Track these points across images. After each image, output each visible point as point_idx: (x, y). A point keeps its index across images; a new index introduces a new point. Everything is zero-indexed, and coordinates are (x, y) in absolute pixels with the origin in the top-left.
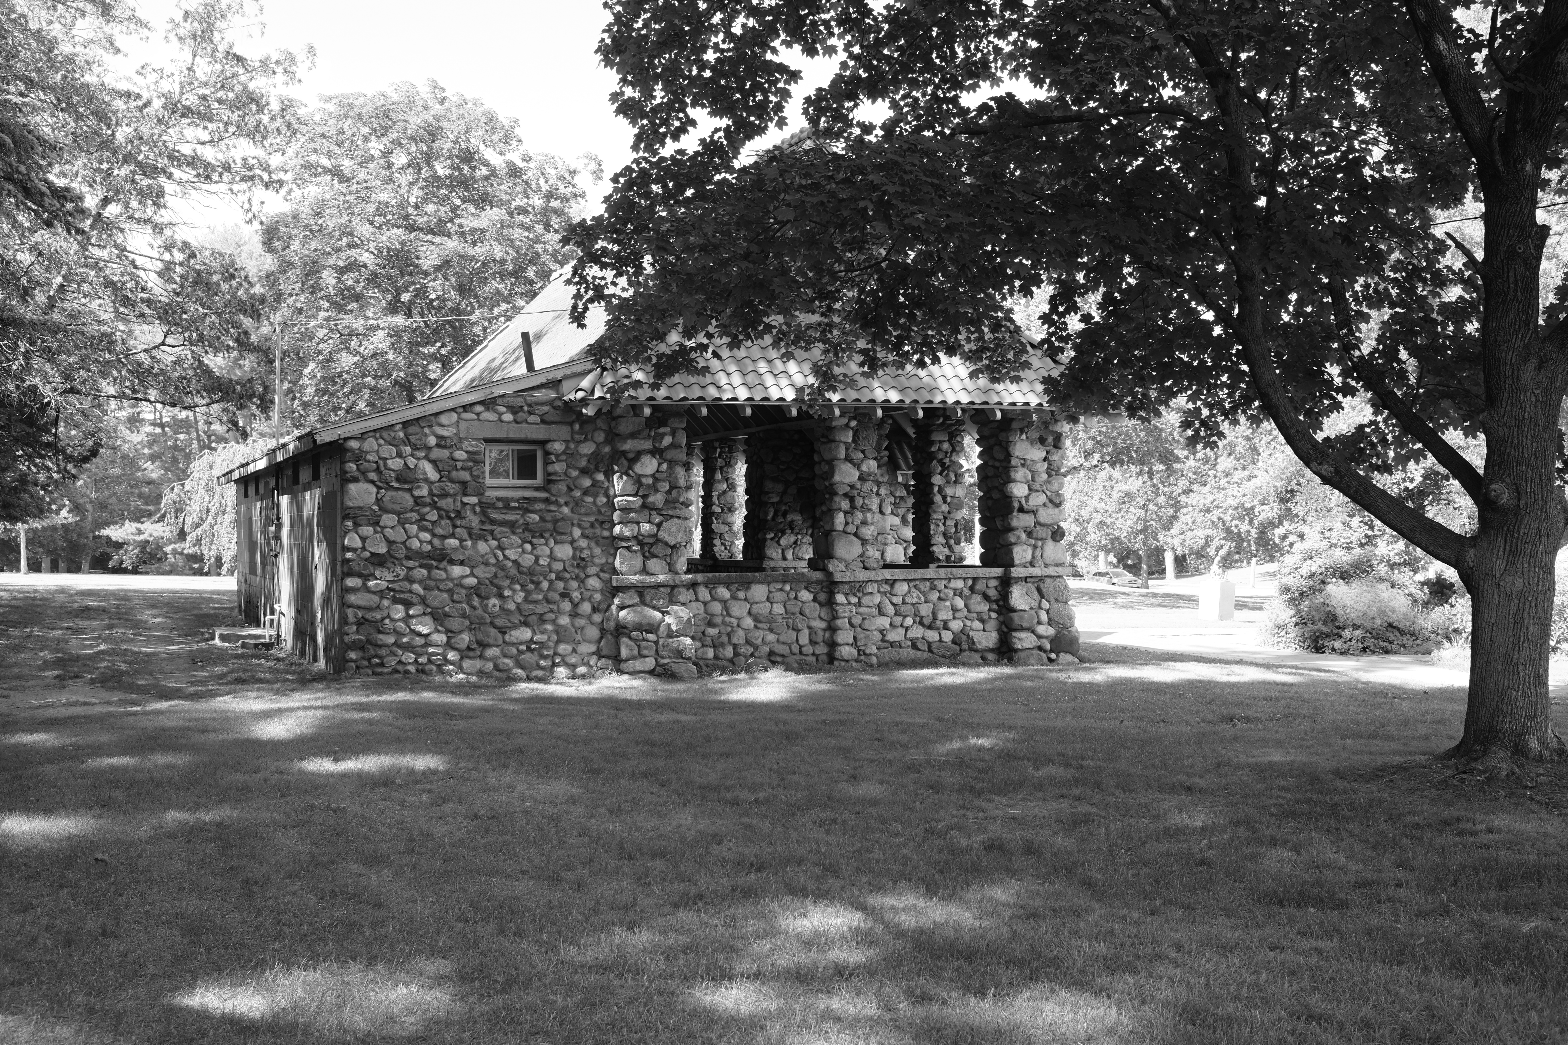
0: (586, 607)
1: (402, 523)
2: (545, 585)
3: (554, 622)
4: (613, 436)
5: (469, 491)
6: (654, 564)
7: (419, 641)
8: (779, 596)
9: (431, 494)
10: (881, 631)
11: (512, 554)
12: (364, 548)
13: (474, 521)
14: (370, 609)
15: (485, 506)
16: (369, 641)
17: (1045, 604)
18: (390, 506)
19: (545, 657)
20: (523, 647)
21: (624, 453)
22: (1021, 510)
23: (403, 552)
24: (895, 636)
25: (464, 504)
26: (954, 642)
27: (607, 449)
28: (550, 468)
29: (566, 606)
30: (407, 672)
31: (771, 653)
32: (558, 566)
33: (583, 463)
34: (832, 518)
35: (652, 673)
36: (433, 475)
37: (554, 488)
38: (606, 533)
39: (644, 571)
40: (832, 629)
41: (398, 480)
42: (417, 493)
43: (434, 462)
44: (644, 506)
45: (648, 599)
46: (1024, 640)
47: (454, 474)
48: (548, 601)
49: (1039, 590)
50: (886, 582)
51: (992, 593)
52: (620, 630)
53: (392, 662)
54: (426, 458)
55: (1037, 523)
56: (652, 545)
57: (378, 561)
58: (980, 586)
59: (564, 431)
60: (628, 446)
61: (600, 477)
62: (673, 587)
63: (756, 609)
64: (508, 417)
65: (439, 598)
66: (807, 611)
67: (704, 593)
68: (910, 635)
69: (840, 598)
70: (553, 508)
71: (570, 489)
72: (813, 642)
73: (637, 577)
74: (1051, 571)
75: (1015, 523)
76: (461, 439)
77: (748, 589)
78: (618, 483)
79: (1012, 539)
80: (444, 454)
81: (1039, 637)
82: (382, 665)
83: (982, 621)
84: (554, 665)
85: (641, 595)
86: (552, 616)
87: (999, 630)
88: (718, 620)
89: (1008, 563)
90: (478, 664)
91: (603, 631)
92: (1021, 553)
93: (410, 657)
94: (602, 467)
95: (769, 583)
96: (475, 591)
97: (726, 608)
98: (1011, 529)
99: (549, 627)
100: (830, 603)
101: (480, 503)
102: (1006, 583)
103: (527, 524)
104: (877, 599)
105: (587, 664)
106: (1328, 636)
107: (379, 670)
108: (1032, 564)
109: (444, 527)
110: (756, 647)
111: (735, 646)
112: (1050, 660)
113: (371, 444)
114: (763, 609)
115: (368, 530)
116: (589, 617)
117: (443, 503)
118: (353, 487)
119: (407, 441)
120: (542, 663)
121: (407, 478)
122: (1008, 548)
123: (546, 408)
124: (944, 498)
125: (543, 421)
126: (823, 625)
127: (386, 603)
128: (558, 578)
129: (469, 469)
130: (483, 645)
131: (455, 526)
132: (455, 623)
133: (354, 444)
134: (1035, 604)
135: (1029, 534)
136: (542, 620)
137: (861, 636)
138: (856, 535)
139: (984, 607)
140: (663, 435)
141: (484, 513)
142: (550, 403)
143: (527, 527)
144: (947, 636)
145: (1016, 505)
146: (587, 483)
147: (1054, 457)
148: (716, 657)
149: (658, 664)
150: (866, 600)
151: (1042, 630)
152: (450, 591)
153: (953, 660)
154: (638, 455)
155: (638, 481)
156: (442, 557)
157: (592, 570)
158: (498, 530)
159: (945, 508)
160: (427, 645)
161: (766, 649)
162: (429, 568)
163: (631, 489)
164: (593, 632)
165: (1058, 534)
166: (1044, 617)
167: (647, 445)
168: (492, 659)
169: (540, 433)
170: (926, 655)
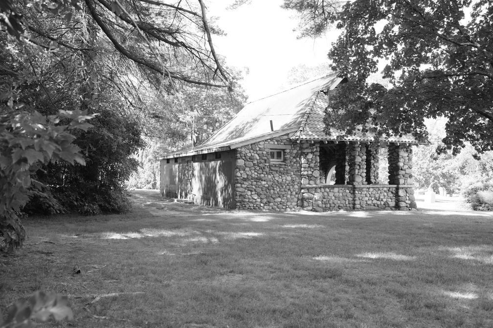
0: (294, 193)
1: (250, 170)
2: (284, 187)
3: (286, 197)
4: (301, 148)
5: (267, 162)
6: (311, 182)
7: (254, 201)
8: (341, 191)
9: (257, 163)
10: (366, 201)
11: (277, 179)
12: (241, 176)
13: (267, 170)
14: (242, 192)
15: (270, 166)
16: (242, 201)
17: (408, 195)
18: (248, 166)
19: (284, 206)
20: (279, 203)
21: (304, 153)
22: (402, 170)
23: (251, 178)
24: (370, 202)
25: (265, 165)
26: (384, 204)
27: (300, 152)
28: (286, 156)
29: (289, 192)
30: (251, 209)
31: (339, 206)
32: (288, 182)
33: (294, 155)
34: (355, 171)
35: (311, 210)
36: (258, 158)
37: (287, 162)
38: (299, 174)
39: (309, 184)
40: (354, 200)
41: (249, 159)
42: (254, 162)
43: (258, 154)
44: (309, 167)
45: (310, 191)
46: (402, 204)
47: (263, 158)
48: (285, 191)
49: (406, 191)
50: (367, 188)
51: (394, 192)
52: (303, 199)
53: (247, 206)
54: (256, 153)
55: (406, 173)
56: (311, 177)
57: (245, 180)
58: (391, 190)
59: (289, 147)
60: (306, 151)
61: (298, 159)
62: (316, 188)
63: (335, 194)
64: (276, 143)
65: (259, 190)
66: (348, 195)
67: (323, 190)
68: (373, 202)
69: (357, 192)
70: (286, 167)
71: (291, 162)
72: (349, 204)
73: (307, 185)
74: (409, 186)
75: (400, 173)
76: (265, 149)
77: (333, 189)
78: (303, 160)
79: (399, 177)
80: (261, 152)
81: (406, 203)
82: (245, 207)
83: (391, 199)
84: (286, 208)
85: (308, 190)
86: (286, 195)
87: (395, 202)
88: (326, 197)
89: (398, 184)
90: (268, 207)
91: (298, 199)
92: (402, 181)
93: (251, 205)
94: (299, 156)
95: (339, 188)
96: (268, 188)
97: (328, 194)
98: (399, 175)
99: (285, 198)
100: (354, 193)
101: (269, 165)
102: (397, 189)
103: (280, 171)
104: (365, 192)
105: (295, 208)
106: (478, 206)
107: (244, 208)
108: (404, 184)
109: (260, 171)
110: (335, 205)
111: (330, 204)
112: (409, 210)
113: (243, 149)
114: (337, 194)
115: (242, 172)
116: (295, 196)
117: (260, 165)
118: (239, 160)
119: (252, 149)
120: (284, 207)
121: (251, 159)
122: (398, 180)
123: (285, 141)
124: (374, 166)
125: (284, 144)
126: (352, 199)
127: (246, 190)
128: (288, 185)
129: (267, 156)
130: (269, 202)
131: (263, 171)
132: (263, 196)
133: (239, 149)
134: (405, 195)
135: (404, 176)
136: (283, 196)
137: (362, 202)
138: (360, 175)
139: (392, 195)
140: (314, 148)
141: (270, 168)
142: (286, 139)
143: (280, 172)
144: (382, 203)
145: (400, 168)
146: (295, 160)
147: (410, 156)
148: (325, 207)
149: (313, 208)
150: (363, 193)
151: (407, 201)
152: (262, 188)
153: (384, 209)
154: (308, 153)
155: (308, 160)
156: (260, 179)
157: (296, 183)
158: (273, 172)
159: (374, 169)
160: (256, 202)
161: (338, 205)
162: (256, 182)
163: (306, 162)
164: (296, 200)
165: (411, 176)
166: (408, 198)
167: (310, 151)
168: (271, 206)
169: (283, 147)
170: (377, 208)
